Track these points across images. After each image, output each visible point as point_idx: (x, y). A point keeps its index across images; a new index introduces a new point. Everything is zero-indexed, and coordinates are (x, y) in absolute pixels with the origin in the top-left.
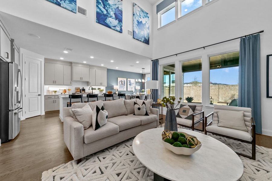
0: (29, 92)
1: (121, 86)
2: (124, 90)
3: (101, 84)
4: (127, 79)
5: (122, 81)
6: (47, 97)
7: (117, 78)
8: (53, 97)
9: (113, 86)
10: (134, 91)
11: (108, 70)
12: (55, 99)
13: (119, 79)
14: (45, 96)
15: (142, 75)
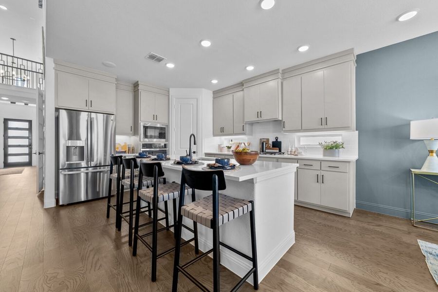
3: (323, 124)
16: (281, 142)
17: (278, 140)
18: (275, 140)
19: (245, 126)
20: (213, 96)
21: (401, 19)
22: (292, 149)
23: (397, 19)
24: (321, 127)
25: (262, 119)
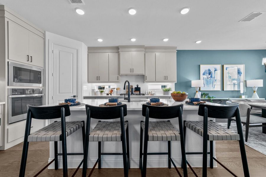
1: (207, 81)
2: (215, 89)
3: (166, 79)
4: (223, 66)
5: (209, 70)
7: (199, 66)
9: (191, 81)
10: (242, 92)
11: (180, 53)
13: (204, 68)
14: (85, 97)
16: (140, 88)
17: (139, 87)
18: (136, 87)
19: (119, 77)
20: (88, 51)
21: (197, 42)
22: (148, 92)
23: (195, 42)
24: (165, 80)
25: (134, 73)
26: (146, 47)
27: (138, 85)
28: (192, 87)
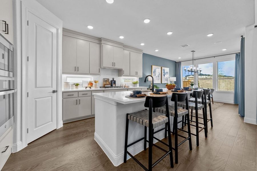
0: (36, 87)
2: (159, 82)
4: (161, 68)
6: (67, 95)
7: (152, 66)
8: (76, 95)
12: (79, 98)
13: (154, 68)
14: (63, 92)
15: (176, 62)
19: (100, 69)
20: (63, 33)
25: (115, 67)
26: (124, 45)
27: (113, 79)
28: (149, 80)
